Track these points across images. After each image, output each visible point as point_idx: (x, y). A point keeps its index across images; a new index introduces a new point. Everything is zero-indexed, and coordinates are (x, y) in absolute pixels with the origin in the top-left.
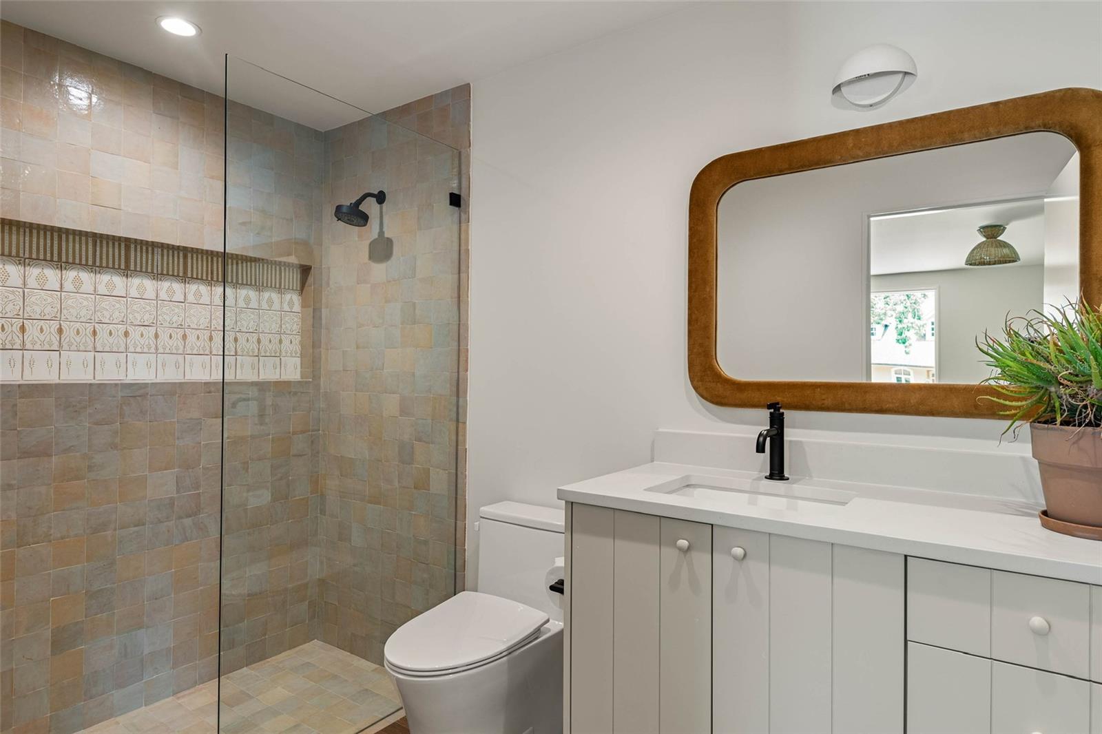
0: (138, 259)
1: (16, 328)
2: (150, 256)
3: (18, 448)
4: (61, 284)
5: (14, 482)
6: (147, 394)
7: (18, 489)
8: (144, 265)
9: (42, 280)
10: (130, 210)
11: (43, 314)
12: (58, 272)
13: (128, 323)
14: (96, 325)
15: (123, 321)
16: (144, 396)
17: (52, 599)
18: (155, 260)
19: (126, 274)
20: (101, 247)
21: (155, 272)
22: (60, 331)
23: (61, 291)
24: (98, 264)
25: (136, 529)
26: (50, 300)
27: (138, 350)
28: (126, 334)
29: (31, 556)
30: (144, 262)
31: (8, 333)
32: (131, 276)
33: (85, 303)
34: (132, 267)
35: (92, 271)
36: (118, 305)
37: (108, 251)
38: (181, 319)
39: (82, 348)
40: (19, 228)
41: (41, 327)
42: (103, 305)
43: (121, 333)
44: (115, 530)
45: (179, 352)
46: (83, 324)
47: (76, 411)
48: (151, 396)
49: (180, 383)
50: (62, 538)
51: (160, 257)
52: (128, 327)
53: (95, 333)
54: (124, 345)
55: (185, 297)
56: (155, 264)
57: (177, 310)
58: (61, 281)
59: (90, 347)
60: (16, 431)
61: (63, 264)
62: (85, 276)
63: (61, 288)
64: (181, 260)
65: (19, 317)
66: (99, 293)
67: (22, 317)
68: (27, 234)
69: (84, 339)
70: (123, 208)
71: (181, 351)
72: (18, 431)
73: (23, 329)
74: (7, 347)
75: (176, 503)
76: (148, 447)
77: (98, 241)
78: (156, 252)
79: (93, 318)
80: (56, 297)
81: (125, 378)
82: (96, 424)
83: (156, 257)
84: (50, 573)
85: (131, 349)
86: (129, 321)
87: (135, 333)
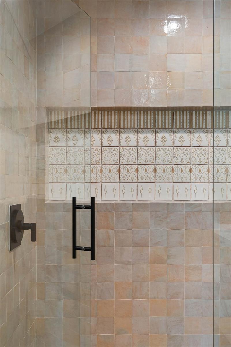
0: (198, 120)
1: (134, 170)
2: (204, 117)
3: (132, 240)
4: (155, 142)
5: (130, 260)
6: (201, 210)
7: (133, 264)
8: (201, 124)
9: (146, 140)
10: (190, 88)
11: (146, 161)
12: (154, 134)
13: (192, 164)
14: (174, 165)
15: (189, 163)
16: (199, 212)
17: (150, 334)
18: (208, 119)
19: (190, 131)
20: (176, 115)
21: (208, 127)
22: (155, 170)
23: (155, 146)
24: (174, 127)
25: (195, 300)
26: (150, 152)
27: (198, 181)
28: (191, 170)
29: (139, 305)
30: (201, 122)
31: (130, 173)
32: (193, 132)
33: (168, 152)
34: (194, 126)
35: (171, 132)
36: (186, 152)
37: (180, 118)
38: (224, 158)
39: (166, 181)
40: (135, 112)
41: (146, 168)
42: (178, 153)
43: (188, 170)
44: (183, 299)
45: (223, 182)
46: (167, 166)
47: (161, 220)
48: (203, 212)
49: (222, 204)
50: (155, 298)
51: (210, 117)
52: (192, 166)
53: (173, 171)
54: (190, 178)
55: (227, 142)
56: (208, 122)
57: (222, 152)
58: (155, 140)
59: (171, 180)
60: (131, 230)
61: (156, 129)
62: (168, 136)
63: (155, 144)
64: (224, 117)
65: (135, 164)
66: (175, 145)
67: (136, 163)
68: (139, 114)
69: (167, 174)
70: (185, 88)
71: (224, 181)
72: (133, 231)
73: (137, 170)
74: (130, 181)
75: (220, 288)
76: (202, 247)
77: (175, 112)
78: (208, 114)
79: (172, 162)
80: (153, 150)
81: (190, 199)
82: (172, 229)
83: (208, 117)
84: (148, 318)
85: (194, 180)
86: (192, 162)
87: (195, 170)
